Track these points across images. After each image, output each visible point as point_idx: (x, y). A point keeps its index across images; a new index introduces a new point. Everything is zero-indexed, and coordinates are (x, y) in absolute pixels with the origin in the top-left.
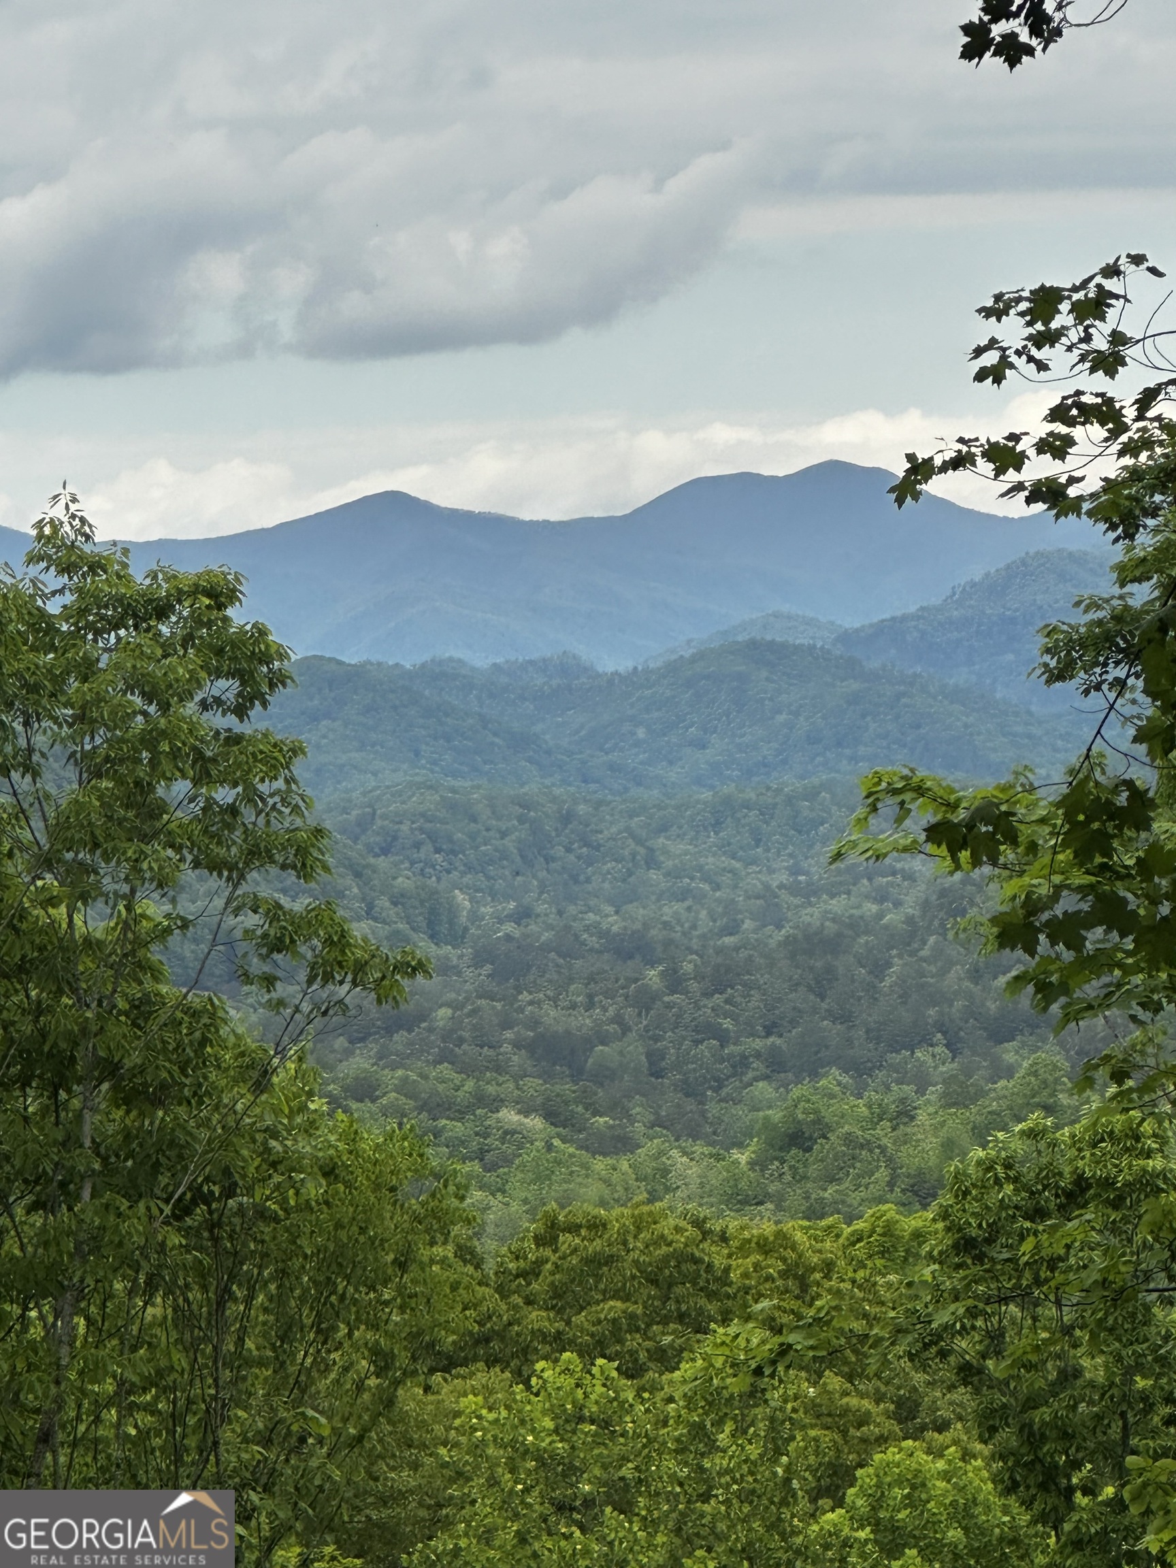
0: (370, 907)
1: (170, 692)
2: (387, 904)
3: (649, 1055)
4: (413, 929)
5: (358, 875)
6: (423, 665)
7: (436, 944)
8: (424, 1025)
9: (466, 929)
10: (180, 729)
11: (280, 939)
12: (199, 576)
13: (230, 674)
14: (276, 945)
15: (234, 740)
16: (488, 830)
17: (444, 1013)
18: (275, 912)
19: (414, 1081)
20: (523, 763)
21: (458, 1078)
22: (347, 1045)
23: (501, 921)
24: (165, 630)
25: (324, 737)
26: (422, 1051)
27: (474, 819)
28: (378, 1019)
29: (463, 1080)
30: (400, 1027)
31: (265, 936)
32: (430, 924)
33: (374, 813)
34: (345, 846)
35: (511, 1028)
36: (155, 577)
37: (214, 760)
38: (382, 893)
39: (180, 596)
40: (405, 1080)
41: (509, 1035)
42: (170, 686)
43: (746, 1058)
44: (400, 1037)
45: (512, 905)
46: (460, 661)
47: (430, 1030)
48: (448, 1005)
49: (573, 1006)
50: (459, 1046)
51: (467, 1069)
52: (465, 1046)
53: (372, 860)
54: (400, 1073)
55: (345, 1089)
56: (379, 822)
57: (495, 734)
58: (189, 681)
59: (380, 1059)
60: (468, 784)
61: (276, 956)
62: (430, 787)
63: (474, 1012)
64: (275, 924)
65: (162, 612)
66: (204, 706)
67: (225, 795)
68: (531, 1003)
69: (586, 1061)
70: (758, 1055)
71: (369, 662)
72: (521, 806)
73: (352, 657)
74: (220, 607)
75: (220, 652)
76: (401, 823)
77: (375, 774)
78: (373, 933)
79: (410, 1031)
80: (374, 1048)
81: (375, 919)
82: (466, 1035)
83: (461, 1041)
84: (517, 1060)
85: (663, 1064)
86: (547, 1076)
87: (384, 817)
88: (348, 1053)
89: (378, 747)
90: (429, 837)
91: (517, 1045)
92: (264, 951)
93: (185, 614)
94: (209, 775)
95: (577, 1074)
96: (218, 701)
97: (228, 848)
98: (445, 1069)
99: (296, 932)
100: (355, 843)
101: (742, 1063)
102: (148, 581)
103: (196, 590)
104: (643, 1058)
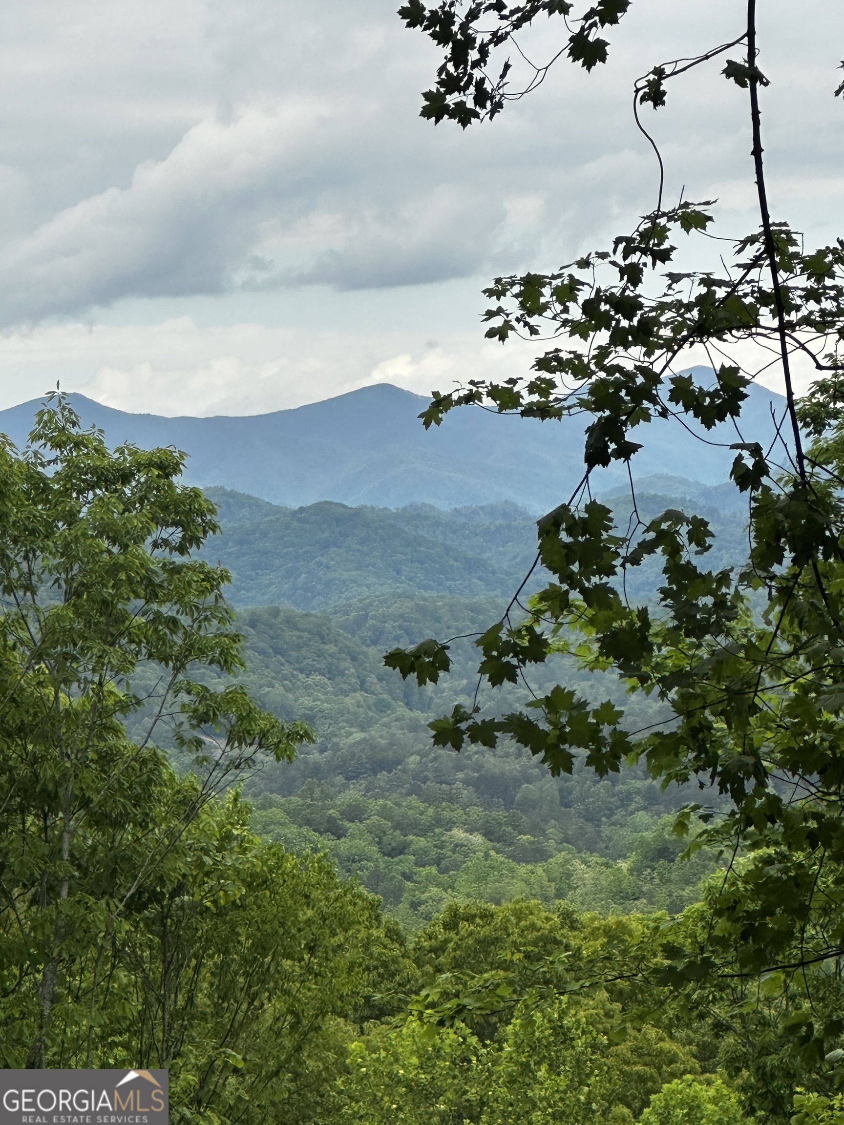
0: (363, 682)
1: (128, 537)
2: (375, 681)
3: (561, 791)
4: (393, 698)
5: (354, 659)
6: (404, 509)
7: (410, 709)
8: (400, 767)
9: (431, 699)
10: (133, 562)
11: (207, 714)
12: (153, 453)
13: (175, 524)
14: (202, 718)
15: (175, 570)
16: (448, 628)
17: (414, 758)
18: (204, 694)
19: (391, 807)
20: (475, 580)
21: (422, 806)
22: (344, 781)
23: (456, 694)
24: (128, 492)
25: (332, 559)
26: (398, 786)
27: (438, 620)
28: (367, 763)
29: (426, 807)
30: (383, 769)
31: (195, 711)
32: (406, 695)
33: (367, 615)
34: (345, 638)
35: (462, 771)
36: (122, 453)
37: (161, 586)
38: (371, 672)
39: (140, 467)
40: (384, 807)
41: (460, 775)
42: (128, 533)
43: (631, 794)
44: (383, 776)
45: (465, 682)
46: (430, 506)
47: (404, 771)
48: (418, 753)
49: (507, 755)
50: (425, 783)
51: (428, 799)
52: (429, 783)
53: (364, 649)
54: (381, 802)
55: (342, 813)
56: (370, 622)
57: (456, 559)
58: (142, 529)
59: (368, 791)
60: (434, 594)
61: (203, 725)
62: (408, 597)
63: (435, 759)
64: (203, 702)
65: (126, 477)
66: (155, 545)
67: (167, 610)
68: (476, 753)
69: (515, 795)
70: (638, 792)
71: (366, 507)
72: (472, 611)
73: (351, 502)
74: (167, 476)
75: (165, 508)
76: (385, 622)
77: (368, 587)
78: (365, 700)
79: (389, 772)
80: (364, 783)
81: (366, 691)
82: (430, 775)
83: (425, 780)
84: (467, 793)
85: (571, 798)
86: (488, 806)
87: (374, 617)
88: (345, 787)
89: (370, 568)
90: (406, 632)
91: (467, 782)
92: (194, 722)
93: (142, 480)
94: (156, 596)
95: (509, 804)
96: (166, 542)
97: (171, 647)
98: (413, 800)
99: (218, 709)
100: (354, 637)
101: (628, 797)
102: (117, 455)
103: (150, 464)
104: (557, 794)
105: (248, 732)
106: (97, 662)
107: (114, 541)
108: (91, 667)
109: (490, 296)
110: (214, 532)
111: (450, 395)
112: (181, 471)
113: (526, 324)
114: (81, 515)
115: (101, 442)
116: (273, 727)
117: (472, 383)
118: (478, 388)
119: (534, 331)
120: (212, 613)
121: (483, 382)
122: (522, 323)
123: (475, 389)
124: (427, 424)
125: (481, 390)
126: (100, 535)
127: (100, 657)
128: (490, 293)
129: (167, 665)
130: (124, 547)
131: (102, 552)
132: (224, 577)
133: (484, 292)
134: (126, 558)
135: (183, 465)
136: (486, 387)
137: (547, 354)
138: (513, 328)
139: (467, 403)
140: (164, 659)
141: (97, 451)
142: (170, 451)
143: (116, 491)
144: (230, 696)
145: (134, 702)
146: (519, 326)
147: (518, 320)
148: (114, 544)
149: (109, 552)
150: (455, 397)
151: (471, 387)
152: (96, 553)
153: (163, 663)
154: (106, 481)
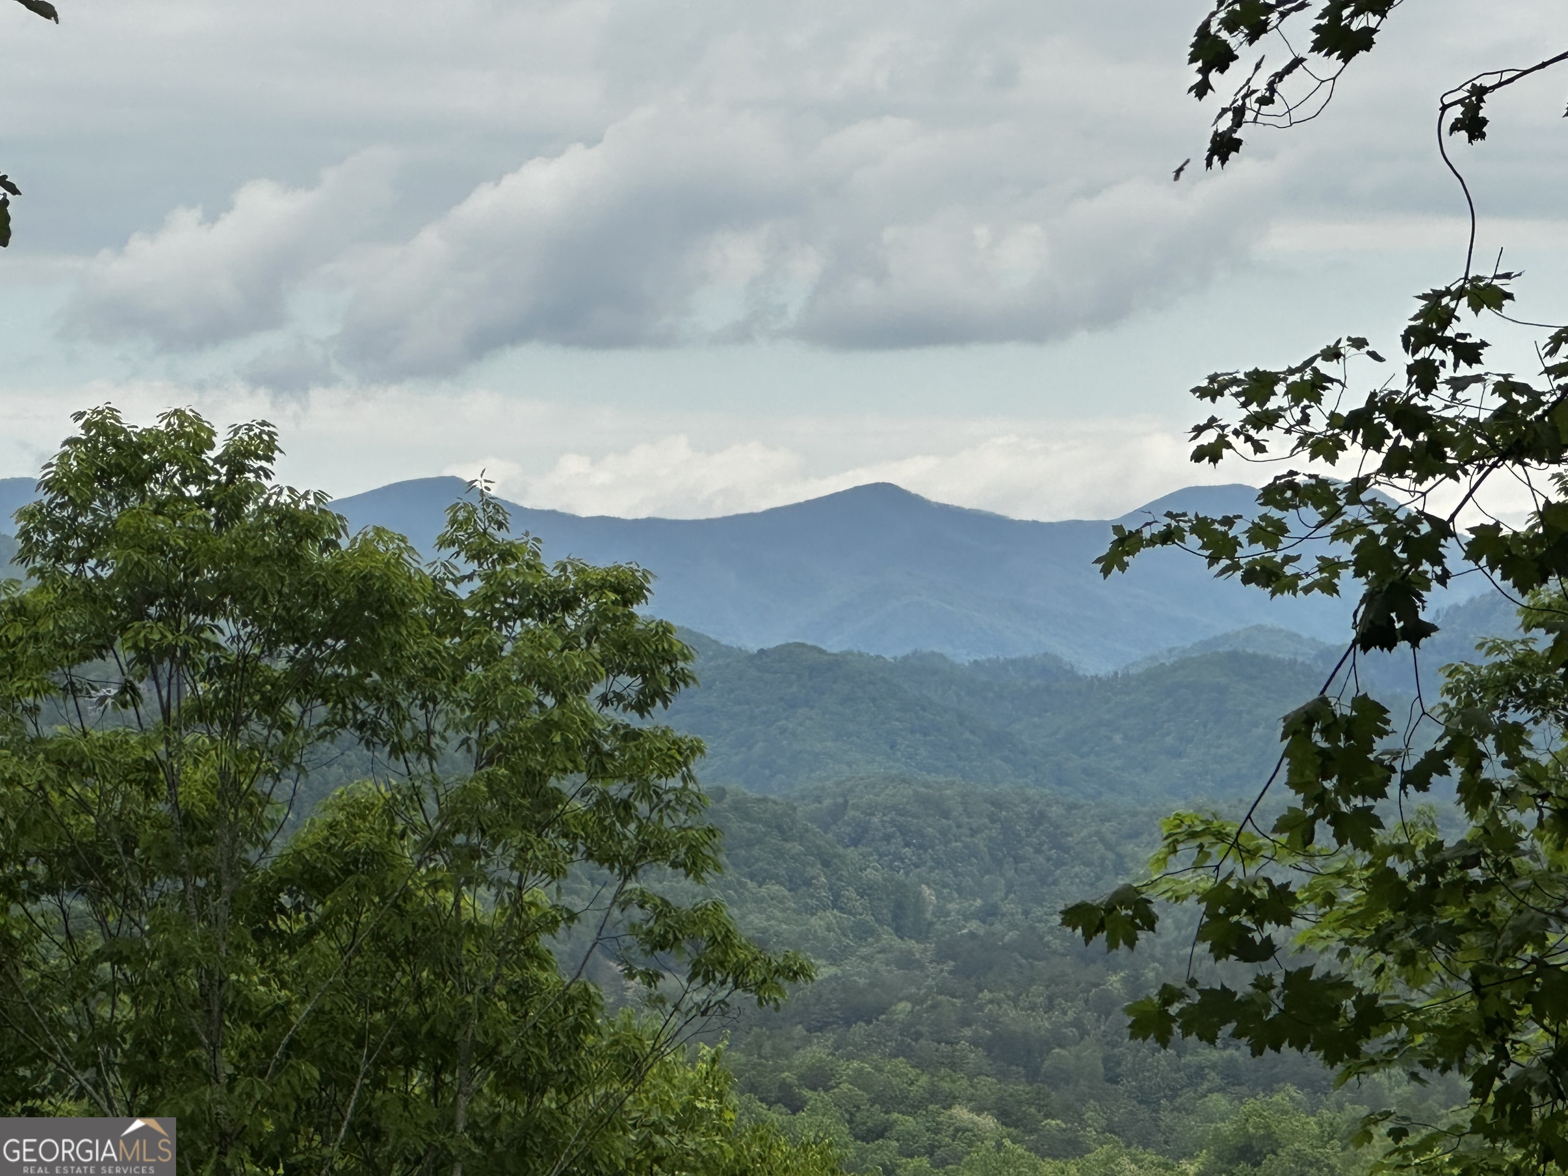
0: (837, 897)
1: (566, 684)
2: (854, 895)
3: (1106, 1060)
4: (877, 920)
5: (826, 864)
6: (905, 658)
7: (902, 938)
8: (883, 1017)
9: (931, 924)
10: (573, 721)
11: (664, 937)
12: (608, 571)
13: (632, 672)
14: (660, 943)
15: (631, 735)
16: (959, 826)
17: (904, 1007)
18: (663, 909)
19: (869, 1073)
20: (998, 762)
21: (913, 1073)
22: (805, 1033)
23: (966, 919)
24: (570, 621)
25: (801, 724)
26: (879, 1043)
27: (946, 815)
28: (837, 1009)
29: (918, 1075)
30: (860, 1018)
31: (650, 932)
32: (896, 917)
33: (846, 802)
34: (814, 834)
35: (969, 1025)
36: (564, 569)
37: (611, 756)
38: (849, 884)
39: (588, 588)
40: (860, 1071)
41: (967, 1032)
42: (566, 678)
43: (1202, 1069)
44: (859, 1029)
45: (979, 902)
46: (941, 656)
47: (889, 1023)
48: (907, 998)
49: (1033, 1007)
50: (916, 1040)
51: (921, 1064)
52: (923, 1042)
53: (840, 850)
54: (855, 1064)
55: (801, 1077)
56: (851, 813)
57: (973, 732)
58: (587, 673)
59: (837, 1049)
60: (942, 779)
61: (658, 953)
62: (904, 781)
63: (934, 1007)
64: (661, 921)
65: (569, 604)
66: (605, 700)
67: (617, 789)
68: (991, 1002)
69: (1042, 1062)
70: (1214, 1067)
71: (850, 653)
72: (993, 804)
73: (834, 645)
74: (626, 603)
75: (622, 648)
76: (873, 814)
77: (849, 764)
78: (838, 922)
79: (869, 1022)
80: (831, 1038)
81: (841, 909)
82: (924, 1029)
83: (918, 1036)
84: (974, 1057)
85: (1118, 1070)
86: (1003, 1075)
87: (856, 807)
88: (807, 1041)
89: (855, 739)
90: (900, 831)
91: (975, 1042)
92: (648, 947)
93: (591, 607)
94: (604, 769)
95: (1033, 1075)
96: (619, 697)
97: (620, 842)
98: (901, 1063)
99: (680, 931)
100: (826, 833)
101: (1199, 1073)
102: (556, 573)
103: (603, 586)
104: (1100, 1063)
105: (722, 964)
106: (519, 857)
107: (546, 689)
108: (508, 864)
109: (1202, 397)
110: (686, 684)
111: (1139, 532)
112: (646, 598)
113: (1248, 438)
114: (504, 654)
115: (536, 555)
116: (756, 959)
117: (1169, 515)
118: (1178, 522)
119: (1259, 448)
120: (677, 798)
121: (1185, 515)
122: (1242, 437)
123: (1174, 524)
124: (1106, 571)
125: (1182, 524)
126: (528, 679)
127: (522, 849)
128: (1202, 392)
129: (612, 868)
130: (561, 700)
131: (529, 703)
132: (696, 749)
133: (1194, 391)
134: (564, 713)
135: (649, 590)
136: (1190, 521)
137: (1277, 478)
138: (1229, 446)
139: (1164, 542)
140: (608, 859)
141: (529, 567)
142: (631, 570)
143: (553, 621)
144: (699, 913)
145: (565, 916)
146: (1238, 442)
147: (1236, 433)
148: (547, 693)
149: (541, 704)
150: (1147, 534)
151: (1168, 520)
152: (522, 704)
153: (607, 865)
154: (541, 606)
